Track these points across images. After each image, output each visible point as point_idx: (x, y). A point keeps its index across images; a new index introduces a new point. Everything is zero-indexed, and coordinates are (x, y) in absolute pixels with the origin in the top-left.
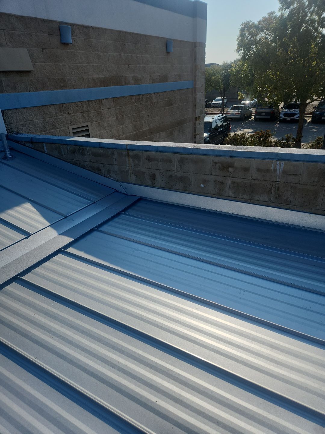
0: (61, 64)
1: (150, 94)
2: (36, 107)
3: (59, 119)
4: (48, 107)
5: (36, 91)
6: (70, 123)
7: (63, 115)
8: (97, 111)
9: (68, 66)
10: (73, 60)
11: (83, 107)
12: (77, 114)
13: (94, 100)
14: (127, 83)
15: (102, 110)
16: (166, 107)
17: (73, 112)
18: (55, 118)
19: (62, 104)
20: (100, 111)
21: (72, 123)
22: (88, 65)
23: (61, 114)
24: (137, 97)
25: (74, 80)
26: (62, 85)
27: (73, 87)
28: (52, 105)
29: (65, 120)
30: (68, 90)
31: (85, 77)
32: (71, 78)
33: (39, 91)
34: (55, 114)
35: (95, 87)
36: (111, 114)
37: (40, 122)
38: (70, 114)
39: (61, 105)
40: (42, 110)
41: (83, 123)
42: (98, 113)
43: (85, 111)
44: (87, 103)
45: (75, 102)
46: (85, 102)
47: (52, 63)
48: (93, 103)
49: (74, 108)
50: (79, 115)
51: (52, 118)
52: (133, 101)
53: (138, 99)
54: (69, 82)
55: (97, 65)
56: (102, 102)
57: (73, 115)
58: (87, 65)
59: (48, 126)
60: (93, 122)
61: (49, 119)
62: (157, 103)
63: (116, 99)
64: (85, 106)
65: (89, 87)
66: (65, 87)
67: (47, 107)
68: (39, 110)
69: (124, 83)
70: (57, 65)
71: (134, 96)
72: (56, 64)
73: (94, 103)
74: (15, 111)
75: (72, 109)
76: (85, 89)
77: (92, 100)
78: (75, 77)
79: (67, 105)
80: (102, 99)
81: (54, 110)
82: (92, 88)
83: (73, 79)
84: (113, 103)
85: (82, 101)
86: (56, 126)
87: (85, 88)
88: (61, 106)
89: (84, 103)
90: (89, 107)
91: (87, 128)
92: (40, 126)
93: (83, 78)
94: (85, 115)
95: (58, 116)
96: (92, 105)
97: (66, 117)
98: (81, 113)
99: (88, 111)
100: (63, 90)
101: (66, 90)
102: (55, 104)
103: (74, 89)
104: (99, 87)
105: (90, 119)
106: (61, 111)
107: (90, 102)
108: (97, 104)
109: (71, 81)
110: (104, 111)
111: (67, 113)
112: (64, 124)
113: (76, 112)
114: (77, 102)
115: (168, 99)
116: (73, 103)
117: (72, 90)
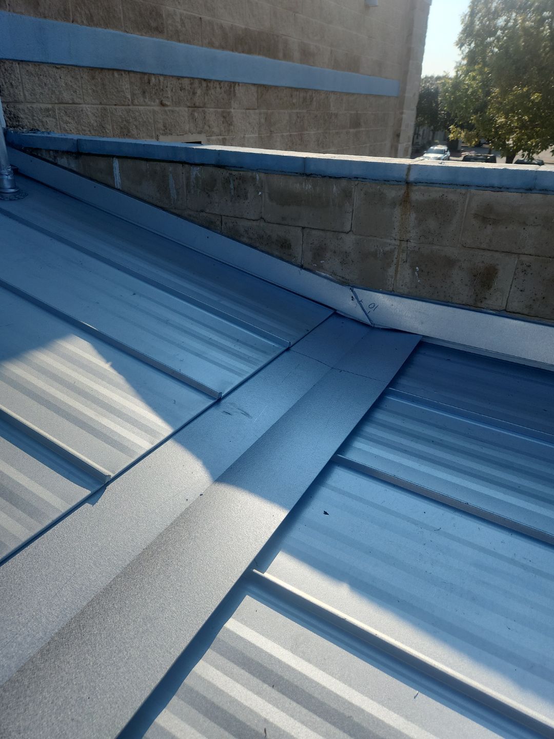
1: (328, 93)
2: (85, 70)
3: (137, 114)
4: (116, 74)
5: (89, 25)
7: (149, 106)
8: (222, 110)
11: (194, 93)
12: (181, 108)
13: (220, 82)
14: (287, 56)
15: (232, 110)
16: (350, 128)
17: (172, 100)
18: (130, 110)
19: (150, 74)
20: (228, 110)
21: (166, 129)
23: (145, 102)
24: (302, 94)
25: (181, 19)
26: (153, 24)
27: (177, 36)
28: (125, 71)
29: (152, 117)
30: (166, 41)
31: (206, 18)
32: (174, 10)
33: (96, 25)
34: (129, 97)
35: (223, 48)
36: (250, 123)
37: (92, 113)
38: (166, 105)
39: (146, 77)
40: (99, 79)
41: (190, 134)
42: (224, 115)
43: (197, 104)
44: (204, 84)
45: (179, 78)
46: (200, 80)
48: (216, 88)
49: (174, 90)
50: (184, 111)
51: (123, 107)
52: (294, 101)
53: (305, 99)
54: (170, 22)
56: (234, 91)
57: (169, 108)
59: (110, 127)
60: (211, 136)
61: (115, 107)
62: (336, 115)
63: (263, 88)
64: (199, 92)
65: (211, 45)
66: (158, 30)
67: (113, 74)
68: (93, 78)
69: (281, 55)
71: (297, 89)
73: (218, 89)
74: (31, 68)
75: (169, 92)
76: (204, 48)
77: (214, 81)
78: (184, 12)
79: (159, 80)
80: (235, 83)
81: (128, 86)
82: (218, 48)
83: (179, 16)
84: (256, 96)
85: (193, 78)
86: (129, 131)
87: (202, 46)
88: (147, 81)
89: (196, 84)
90: (206, 97)
92: (92, 122)
93: (201, 18)
94: (196, 114)
95: (137, 105)
96: (213, 91)
97: (154, 112)
98: (190, 109)
99: (204, 106)
100: (154, 39)
101: (161, 40)
102: (133, 69)
103: (180, 41)
104: (233, 51)
105: (207, 128)
106: (144, 92)
107: (211, 85)
108: (225, 92)
109: (173, 18)
110: (236, 112)
111: (157, 101)
112: (150, 128)
113: (178, 103)
114: (183, 77)
115: (355, 112)
116: (173, 76)
117: (174, 43)
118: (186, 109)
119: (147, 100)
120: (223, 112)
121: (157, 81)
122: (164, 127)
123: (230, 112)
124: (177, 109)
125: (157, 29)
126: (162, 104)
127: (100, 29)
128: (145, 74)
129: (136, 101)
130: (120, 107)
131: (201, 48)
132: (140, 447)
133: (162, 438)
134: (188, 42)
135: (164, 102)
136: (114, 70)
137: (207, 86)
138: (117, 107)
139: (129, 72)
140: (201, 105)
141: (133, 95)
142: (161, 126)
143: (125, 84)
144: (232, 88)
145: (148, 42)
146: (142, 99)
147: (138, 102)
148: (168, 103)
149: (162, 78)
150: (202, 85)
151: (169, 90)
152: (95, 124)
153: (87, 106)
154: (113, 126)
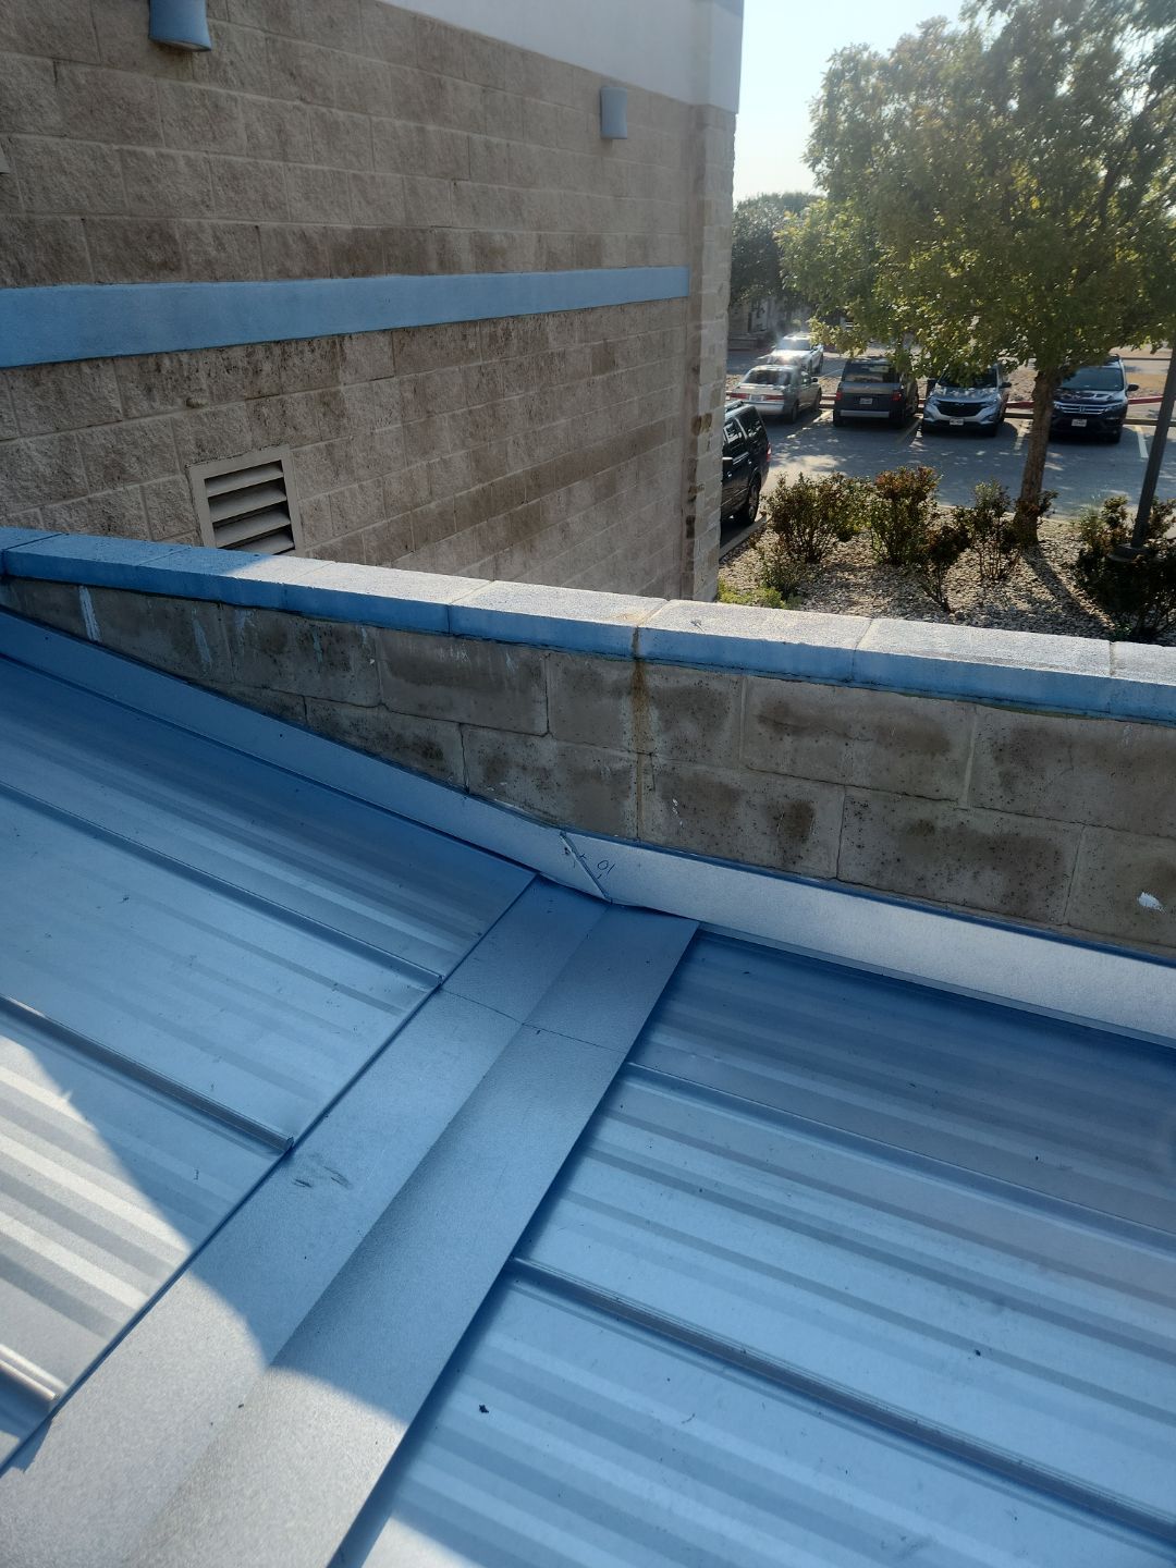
0: (150, 151)
1: (538, 317)
2: (19, 372)
3: (138, 434)
4: (86, 369)
5: (19, 285)
6: (196, 451)
7: (162, 413)
8: (320, 391)
9: (189, 162)
10: (210, 136)
11: (257, 372)
12: (231, 405)
13: (310, 341)
14: (447, 265)
15: (342, 388)
16: (594, 374)
17: (212, 393)
18: (121, 430)
19: (158, 355)
20: (333, 390)
21: (204, 452)
22: (281, 164)
23: (152, 407)
24: (486, 330)
25: (216, 238)
26: (156, 257)
27: (211, 271)
28: (104, 359)
29: (171, 435)
30: (188, 285)
31: (269, 224)
32: (199, 223)
33: (35, 282)
34: (118, 405)
35: (311, 276)
36: (381, 406)
37: (41, 452)
38: (198, 406)
39: (151, 360)
40: (50, 384)
41: (256, 451)
42: (326, 399)
43: (265, 391)
44: (277, 350)
45: (221, 349)
46: (268, 345)
47: (105, 142)
48: (302, 352)
49: (213, 375)
50: (239, 410)
51: (106, 428)
52: (472, 345)
53: (493, 338)
54: (191, 246)
55: (320, 167)
56: (342, 350)
57: (208, 409)
58: (275, 163)
59: (81, 472)
60: (301, 445)
61: (89, 431)
62: (563, 356)
63: (402, 336)
64: (267, 367)
65: (285, 274)
66: (169, 267)
67: (79, 370)
68: (37, 384)
69: (434, 265)
70: (129, 152)
71: (473, 323)
72: (125, 147)
73: (308, 355)
75: (203, 381)
76: (269, 284)
77: (297, 341)
78: (221, 222)
79: (180, 361)
80: (341, 336)
81: (113, 385)
82: (299, 277)
83: (210, 231)
84: (390, 353)
85: (253, 345)
86: (123, 471)
87: (266, 279)
88: (154, 367)
89: (260, 354)
90: (283, 374)
91: (274, 475)
92: (42, 468)
93: (257, 227)
94: (265, 410)
95: (135, 418)
96: (296, 360)
97: (175, 424)
98: (249, 402)
99: (281, 390)
100: (161, 286)
101: (175, 285)
102: (121, 353)
103: (217, 280)
104: (331, 276)
105: (290, 431)
106: (149, 390)
107: (291, 349)
108: (322, 356)
109: (198, 238)
110: (350, 389)
111: (179, 401)
112: (168, 456)
113: (224, 396)
114: (230, 347)
115: (602, 342)
116: (208, 349)
117: (205, 284)
118: (243, 404)
119: (157, 405)
120: (322, 396)
121: (175, 363)
122: (199, 446)
123: (339, 391)
124: (224, 408)
125: (164, 265)
126: (189, 405)
127: (42, 289)
128: (148, 355)
129: (134, 411)
130: (99, 428)
131: (263, 284)
132: (121, 1306)
133: (168, 1275)
134: (234, 279)
135: (193, 401)
136: (81, 360)
137: (284, 352)
138: (94, 429)
139: (113, 359)
140: (274, 391)
141: (126, 399)
142: (192, 447)
143: (107, 384)
144: (338, 346)
145: (147, 292)
146: (145, 405)
147: (138, 410)
148: (204, 402)
149: (184, 358)
150: (271, 353)
151: (202, 375)
152: (48, 471)
153: (28, 441)
154: (87, 469)
